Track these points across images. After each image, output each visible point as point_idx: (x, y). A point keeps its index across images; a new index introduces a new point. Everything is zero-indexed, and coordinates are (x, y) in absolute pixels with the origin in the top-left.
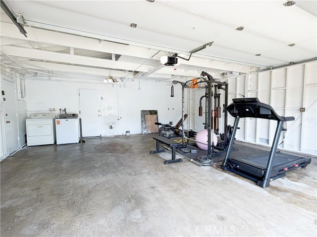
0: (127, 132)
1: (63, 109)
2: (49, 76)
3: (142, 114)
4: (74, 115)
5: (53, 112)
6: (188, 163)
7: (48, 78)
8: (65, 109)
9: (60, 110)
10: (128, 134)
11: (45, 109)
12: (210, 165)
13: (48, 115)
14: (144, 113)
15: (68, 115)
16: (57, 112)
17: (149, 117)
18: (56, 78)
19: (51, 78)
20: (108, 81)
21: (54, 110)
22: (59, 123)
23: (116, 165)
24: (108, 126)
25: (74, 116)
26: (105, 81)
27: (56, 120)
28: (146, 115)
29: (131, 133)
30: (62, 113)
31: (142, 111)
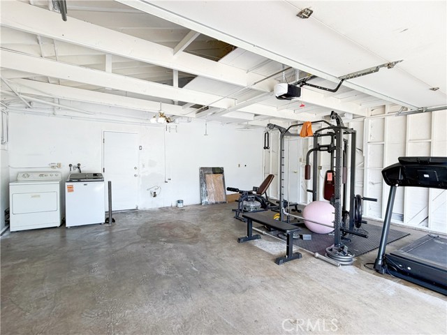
0: (179, 202)
1: (75, 164)
2: (53, 108)
3: (201, 173)
4: (95, 175)
5: (57, 169)
6: (313, 260)
7: (51, 112)
8: (79, 165)
9: (70, 165)
10: (180, 205)
11: (43, 164)
12: (352, 264)
13: (49, 174)
14: (204, 172)
15: (85, 174)
16: (65, 170)
17: (211, 178)
18: (64, 113)
19: (57, 112)
20: (157, 121)
21: (59, 166)
22: (71, 189)
23: (194, 269)
24: (149, 192)
25: (96, 177)
26: (153, 121)
27: (67, 184)
28: (207, 175)
29: (185, 204)
30: (73, 172)
31: (202, 168)
